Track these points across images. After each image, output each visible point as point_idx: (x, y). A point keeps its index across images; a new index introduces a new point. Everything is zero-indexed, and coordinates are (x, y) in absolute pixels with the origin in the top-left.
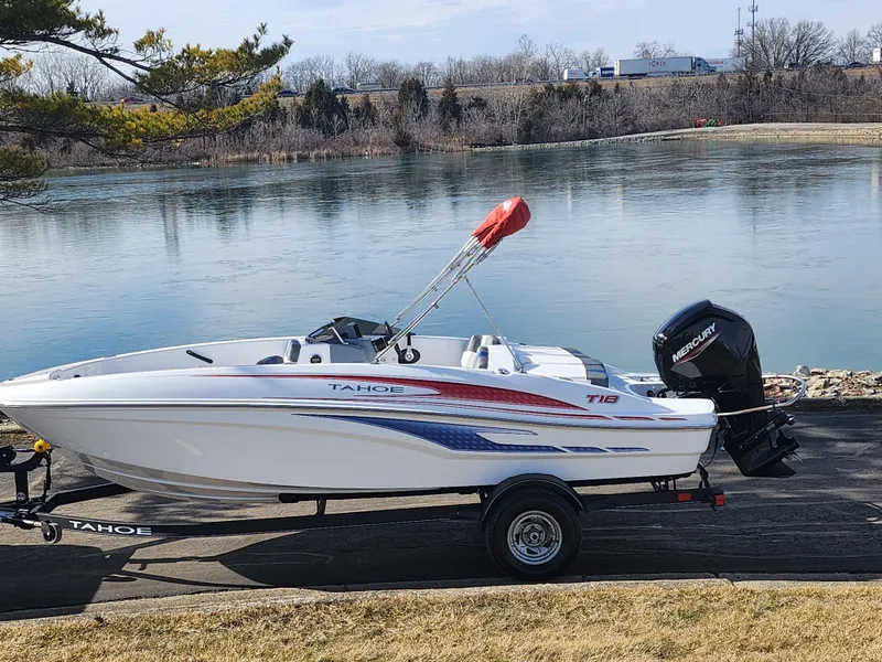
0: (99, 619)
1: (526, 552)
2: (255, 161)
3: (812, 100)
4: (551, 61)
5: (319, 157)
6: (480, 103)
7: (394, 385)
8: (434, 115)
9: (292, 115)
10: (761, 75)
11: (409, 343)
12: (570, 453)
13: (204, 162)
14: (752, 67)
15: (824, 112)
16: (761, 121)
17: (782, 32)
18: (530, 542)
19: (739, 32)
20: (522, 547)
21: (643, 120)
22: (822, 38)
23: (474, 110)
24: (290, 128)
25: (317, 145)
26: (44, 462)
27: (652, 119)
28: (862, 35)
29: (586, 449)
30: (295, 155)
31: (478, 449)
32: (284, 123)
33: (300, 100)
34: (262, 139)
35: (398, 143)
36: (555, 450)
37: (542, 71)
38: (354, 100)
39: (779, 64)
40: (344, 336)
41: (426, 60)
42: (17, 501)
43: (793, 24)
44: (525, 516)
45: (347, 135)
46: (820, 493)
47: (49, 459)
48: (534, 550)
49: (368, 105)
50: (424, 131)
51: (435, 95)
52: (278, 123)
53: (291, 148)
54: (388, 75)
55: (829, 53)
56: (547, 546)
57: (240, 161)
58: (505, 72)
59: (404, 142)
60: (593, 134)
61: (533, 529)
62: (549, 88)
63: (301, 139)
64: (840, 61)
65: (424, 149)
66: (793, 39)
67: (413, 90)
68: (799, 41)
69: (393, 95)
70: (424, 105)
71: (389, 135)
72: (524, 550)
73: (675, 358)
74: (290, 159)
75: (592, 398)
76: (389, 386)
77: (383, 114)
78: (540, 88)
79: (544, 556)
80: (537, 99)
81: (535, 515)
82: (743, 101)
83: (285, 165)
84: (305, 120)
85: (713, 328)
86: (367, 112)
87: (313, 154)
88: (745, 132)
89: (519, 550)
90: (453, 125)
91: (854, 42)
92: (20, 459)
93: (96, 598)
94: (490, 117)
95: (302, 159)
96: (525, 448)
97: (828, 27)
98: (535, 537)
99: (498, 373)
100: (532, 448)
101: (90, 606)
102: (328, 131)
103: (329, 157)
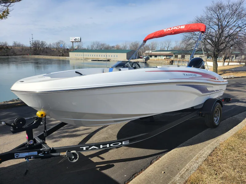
10: (37, 48)
15: (49, 54)
19: (30, 42)
22: (45, 44)
27: (19, 54)
28: (51, 44)
29: (217, 91)
42: (29, 145)
43: (40, 41)
55: (47, 46)
60: (8, 55)
64: (49, 47)
66: (41, 43)
68: (42, 44)
82: (35, 52)
88: (37, 57)
96: (211, 91)
97: (46, 42)
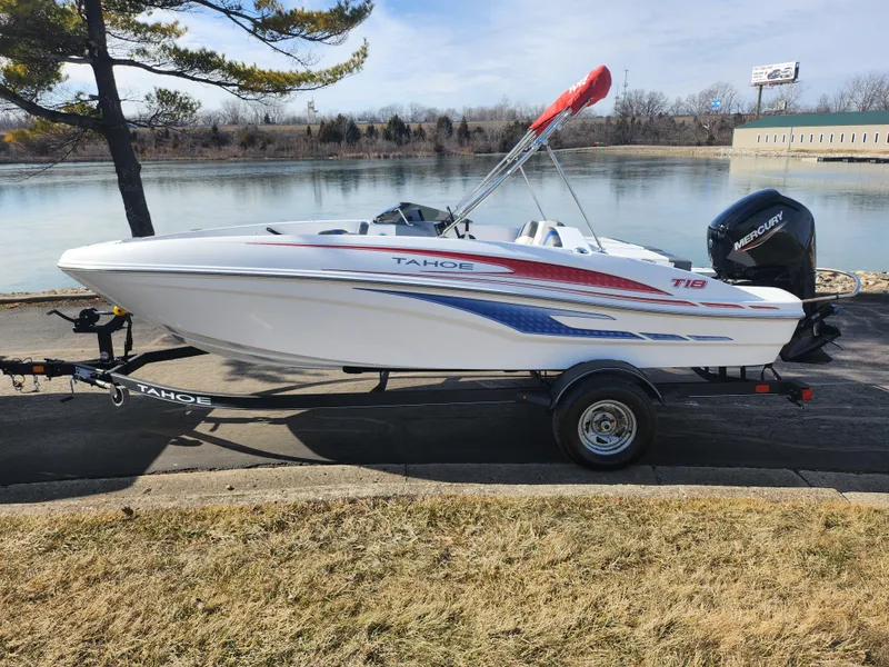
0: (128, 511)
1: (595, 441)
2: (361, 158)
3: (656, 134)
4: (518, 109)
5: (394, 157)
6: (480, 130)
7: (462, 262)
8: (455, 135)
9: (381, 133)
10: (629, 120)
11: (467, 229)
12: (649, 340)
13: (335, 157)
14: (625, 115)
16: (629, 144)
17: (641, 97)
18: (600, 430)
19: (617, 98)
20: (592, 436)
21: (565, 142)
22: (662, 101)
23: (477, 134)
24: (379, 140)
25: (394, 150)
26: (126, 324)
27: (571, 142)
29: (665, 337)
30: (382, 155)
31: (551, 332)
32: (377, 137)
33: (385, 126)
34: (365, 146)
35: (437, 151)
36: (632, 336)
37: (512, 115)
38: (414, 127)
39: (638, 115)
40: (410, 219)
41: (452, 108)
42: (101, 360)
43: (647, 93)
44: (597, 405)
45: (410, 145)
46: (822, 374)
47: (130, 323)
48: (604, 439)
49: (421, 129)
50: (450, 145)
51: (456, 125)
52: (374, 138)
53: (380, 151)
54: (431, 115)
55: (665, 110)
56: (618, 435)
57: (353, 157)
58: (494, 115)
59: (439, 150)
61: (604, 419)
62: (517, 123)
63: (385, 146)
64: (671, 113)
65: (450, 154)
67: (445, 122)
69: (434, 125)
70: (451, 131)
71: (431, 146)
72: (594, 439)
73: (737, 246)
74: (379, 157)
75: (678, 282)
76: (458, 261)
77: (428, 134)
78: (512, 123)
79: (615, 445)
80: (510, 129)
81: (607, 404)
82: (619, 133)
83: (377, 160)
84: (387, 136)
85: (780, 216)
86: (420, 133)
87: (391, 155)
88: (620, 150)
89: (588, 440)
90: (465, 142)
91: (679, 103)
92: (103, 322)
93: (151, 469)
94: (485, 138)
95: (386, 157)
96: (600, 334)
98: (607, 427)
99: (576, 253)
100: (608, 334)
101: (141, 479)
102: (400, 143)
103: (399, 156)
